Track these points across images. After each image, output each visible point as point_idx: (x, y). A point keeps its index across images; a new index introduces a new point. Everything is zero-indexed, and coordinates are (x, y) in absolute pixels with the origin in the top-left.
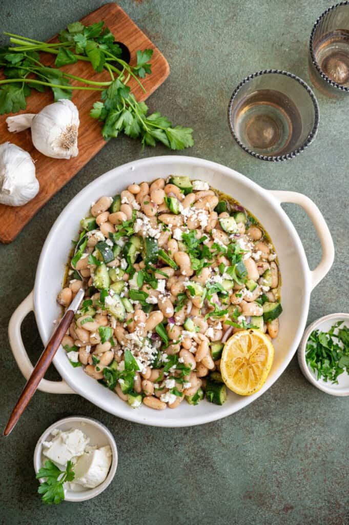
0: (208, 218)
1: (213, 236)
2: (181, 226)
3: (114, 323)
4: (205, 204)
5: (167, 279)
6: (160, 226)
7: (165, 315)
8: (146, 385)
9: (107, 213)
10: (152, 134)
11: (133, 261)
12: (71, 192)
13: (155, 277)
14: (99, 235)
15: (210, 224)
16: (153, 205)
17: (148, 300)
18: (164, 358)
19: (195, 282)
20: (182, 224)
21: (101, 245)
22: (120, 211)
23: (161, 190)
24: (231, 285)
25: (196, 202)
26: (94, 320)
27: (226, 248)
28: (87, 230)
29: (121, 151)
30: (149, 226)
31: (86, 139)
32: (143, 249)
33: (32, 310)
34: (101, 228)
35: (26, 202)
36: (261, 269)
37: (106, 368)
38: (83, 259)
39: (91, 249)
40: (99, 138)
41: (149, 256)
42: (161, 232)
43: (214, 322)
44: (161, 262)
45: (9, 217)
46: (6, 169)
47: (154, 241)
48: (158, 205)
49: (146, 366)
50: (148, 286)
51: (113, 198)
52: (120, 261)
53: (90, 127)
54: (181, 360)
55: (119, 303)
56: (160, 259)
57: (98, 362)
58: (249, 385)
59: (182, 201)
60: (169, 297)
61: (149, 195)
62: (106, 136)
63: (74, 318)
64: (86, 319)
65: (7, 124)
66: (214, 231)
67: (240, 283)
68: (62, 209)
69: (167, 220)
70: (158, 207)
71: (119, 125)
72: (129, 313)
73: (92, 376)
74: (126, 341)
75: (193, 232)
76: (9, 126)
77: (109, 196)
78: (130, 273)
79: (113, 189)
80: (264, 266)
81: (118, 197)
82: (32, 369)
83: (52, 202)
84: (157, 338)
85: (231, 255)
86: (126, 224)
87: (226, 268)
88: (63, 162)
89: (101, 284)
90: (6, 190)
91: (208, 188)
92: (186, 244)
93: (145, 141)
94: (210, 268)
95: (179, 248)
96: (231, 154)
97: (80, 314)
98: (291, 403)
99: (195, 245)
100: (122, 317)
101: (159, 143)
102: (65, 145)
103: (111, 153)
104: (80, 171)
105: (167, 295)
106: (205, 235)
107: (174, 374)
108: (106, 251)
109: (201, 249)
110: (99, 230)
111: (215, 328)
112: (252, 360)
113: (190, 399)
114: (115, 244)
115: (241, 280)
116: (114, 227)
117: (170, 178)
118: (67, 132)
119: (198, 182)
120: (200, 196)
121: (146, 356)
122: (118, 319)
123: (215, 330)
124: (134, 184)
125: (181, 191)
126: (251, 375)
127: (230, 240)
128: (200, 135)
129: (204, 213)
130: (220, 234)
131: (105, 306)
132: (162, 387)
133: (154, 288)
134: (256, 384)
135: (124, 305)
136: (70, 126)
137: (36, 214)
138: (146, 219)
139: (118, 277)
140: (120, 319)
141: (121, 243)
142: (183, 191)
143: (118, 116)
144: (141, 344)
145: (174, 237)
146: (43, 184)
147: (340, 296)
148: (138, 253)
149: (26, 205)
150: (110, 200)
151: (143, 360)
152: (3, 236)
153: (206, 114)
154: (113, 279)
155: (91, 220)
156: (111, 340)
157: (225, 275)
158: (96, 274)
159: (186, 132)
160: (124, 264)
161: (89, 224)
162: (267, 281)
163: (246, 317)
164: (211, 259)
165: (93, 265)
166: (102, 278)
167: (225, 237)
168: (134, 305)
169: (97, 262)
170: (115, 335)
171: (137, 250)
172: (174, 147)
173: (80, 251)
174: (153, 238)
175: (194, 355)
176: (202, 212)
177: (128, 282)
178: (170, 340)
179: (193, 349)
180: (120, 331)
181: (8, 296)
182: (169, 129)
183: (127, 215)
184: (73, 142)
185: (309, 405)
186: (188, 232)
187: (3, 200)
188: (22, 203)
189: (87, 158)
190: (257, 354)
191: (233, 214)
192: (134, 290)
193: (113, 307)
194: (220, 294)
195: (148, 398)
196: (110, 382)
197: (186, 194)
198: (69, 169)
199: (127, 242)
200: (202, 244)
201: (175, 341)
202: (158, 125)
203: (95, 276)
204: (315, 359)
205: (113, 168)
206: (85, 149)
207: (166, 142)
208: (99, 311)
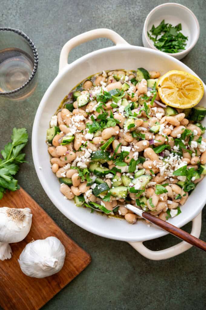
0: (78, 115)
1: (91, 111)
2: (83, 134)
3: (152, 183)
4: (68, 118)
5: (121, 145)
6: (83, 149)
7: (147, 146)
8: (194, 161)
9: (72, 187)
10: (16, 155)
11: (107, 170)
12: (56, 213)
13: (120, 153)
14: (88, 193)
15: (82, 113)
16: (67, 153)
17: (136, 159)
18: (176, 148)
19: (124, 124)
20: (81, 133)
21: (95, 193)
22: (71, 178)
23: (57, 148)
24: (125, 100)
25: (65, 124)
26: (150, 198)
27: (99, 103)
28: (84, 202)
29: (28, 178)
30: (83, 157)
31: (19, 202)
32: (99, 162)
33: (142, 243)
34: (83, 192)
35: (63, 246)
36: (113, 81)
37: (184, 190)
38: (106, 206)
39: (98, 199)
40: (18, 193)
41: (105, 157)
42: (87, 149)
43: (151, 113)
44: (108, 149)
45: (73, 258)
46: (38, 263)
47: (94, 154)
48: (68, 150)
49: (181, 162)
50: (126, 159)
51: (62, 183)
52: (107, 179)
53: (10, 200)
54: (179, 136)
55: (139, 180)
56: (107, 150)
57: (180, 195)
58: (197, 89)
59: (65, 134)
60: (134, 144)
61: (59, 157)
62: (16, 187)
63: (148, 212)
64: (150, 204)
65: (5, 260)
66: (87, 110)
67: (124, 95)
68: (68, 219)
69: (79, 144)
70: (69, 150)
71: (8, 178)
72: (145, 173)
73: (186, 200)
74: (165, 175)
75: (87, 126)
76: (6, 259)
77: (60, 186)
78: (115, 171)
79: (56, 183)
80: (111, 79)
81: (61, 180)
82: (184, 243)
83: (62, 226)
84: (163, 153)
85: (105, 99)
86: (81, 174)
87: (114, 102)
88: (35, 218)
89: (125, 192)
90: (55, 264)
91: (56, 116)
92: (96, 130)
93: (21, 160)
94: (114, 113)
95: (99, 136)
96: (33, 103)
97: (146, 208)
98: (199, 69)
99: (97, 124)
100: (149, 178)
101: (22, 151)
102: (22, 218)
103: (29, 185)
104: (42, 207)
105: (133, 146)
106: (90, 118)
107: (187, 142)
108: (100, 188)
109: (100, 120)
110: (84, 193)
111: (156, 112)
112: (180, 86)
113: (202, 132)
114: (95, 182)
115: (122, 94)
116: (82, 183)
117: (48, 143)
118: (11, 217)
119: (51, 123)
120: (61, 122)
121: (175, 161)
122: (150, 180)
123: (158, 112)
124: (51, 168)
125: (58, 134)
126: (190, 87)
127: (93, 100)
128: (18, 123)
129: (74, 118)
130: (90, 106)
131: (141, 189)
132: (194, 151)
133: (127, 154)
134: (196, 83)
135: (140, 176)
136: (7, 214)
137: (71, 238)
138: (78, 159)
139: (119, 180)
140: (150, 179)
141: (94, 178)
142: (58, 132)
143: (2, 179)
144: (167, 164)
145: (91, 139)
146: (49, 233)
147: (129, 35)
148: (101, 166)
149: (64, 246)
150: (63, 185)
151: (177, 163)
152: (86, 262)
153: (4, 119)
154: (120, 184)
155: (77, 200)
156: (164, 186)
157: (119, 104)
158: (117, 196)
159: (16, 132)
160: (110, 176)
161: (80, 201)
162: (122, 76)
163: (148, 91)
164: (107, 113)
165: (111, 198)
166: (120, 192)
167: (92, 104)
168: (139, 169)
169: (108, 195)
170: (160, 183)
171: (99, 166)
172: (25, 141)
173: (100, 207)
174: (92, 154)
175: (175, 127)
176: (74, 119)
177: (123, 173)
178: (165, 143)
179: (171, 127)
180: (158, 179)
181: (127, 257)
182: (13, 143)
183: (74, 173)
184: (20, 212)
185: (200, 57)
186: (88, 129)
187: (61, 264)
188: (64, 250)
189: (32, 202)
190: (176, 82)
191: (74, 99)
192: (129, 168)
193: (142, 184)
194: (132, 108)
195: (202, 160)
196: (193, 187)
197: (60, 131)
198: (39, 214)
199: (94, 174)
200: (96, 120)
201: (166, 140)
202: (9, 152)
203: (118, 197)
204: (173, 49)
205: (40, 184)
206: (26, 203)
207: (22, 146)
208: (144, 194)
